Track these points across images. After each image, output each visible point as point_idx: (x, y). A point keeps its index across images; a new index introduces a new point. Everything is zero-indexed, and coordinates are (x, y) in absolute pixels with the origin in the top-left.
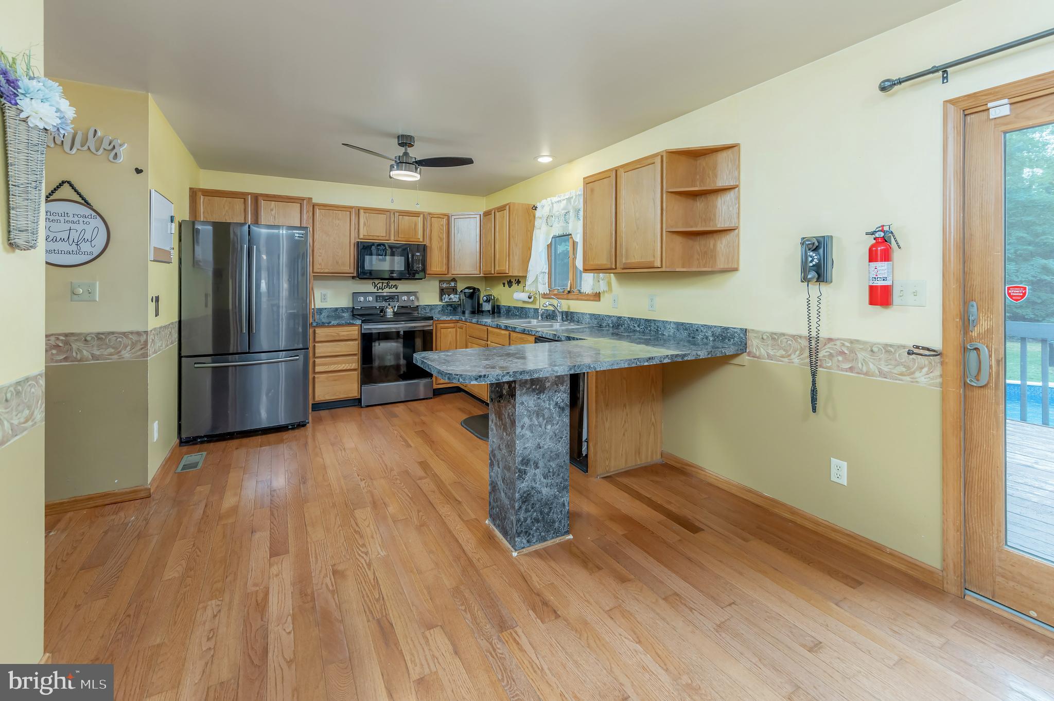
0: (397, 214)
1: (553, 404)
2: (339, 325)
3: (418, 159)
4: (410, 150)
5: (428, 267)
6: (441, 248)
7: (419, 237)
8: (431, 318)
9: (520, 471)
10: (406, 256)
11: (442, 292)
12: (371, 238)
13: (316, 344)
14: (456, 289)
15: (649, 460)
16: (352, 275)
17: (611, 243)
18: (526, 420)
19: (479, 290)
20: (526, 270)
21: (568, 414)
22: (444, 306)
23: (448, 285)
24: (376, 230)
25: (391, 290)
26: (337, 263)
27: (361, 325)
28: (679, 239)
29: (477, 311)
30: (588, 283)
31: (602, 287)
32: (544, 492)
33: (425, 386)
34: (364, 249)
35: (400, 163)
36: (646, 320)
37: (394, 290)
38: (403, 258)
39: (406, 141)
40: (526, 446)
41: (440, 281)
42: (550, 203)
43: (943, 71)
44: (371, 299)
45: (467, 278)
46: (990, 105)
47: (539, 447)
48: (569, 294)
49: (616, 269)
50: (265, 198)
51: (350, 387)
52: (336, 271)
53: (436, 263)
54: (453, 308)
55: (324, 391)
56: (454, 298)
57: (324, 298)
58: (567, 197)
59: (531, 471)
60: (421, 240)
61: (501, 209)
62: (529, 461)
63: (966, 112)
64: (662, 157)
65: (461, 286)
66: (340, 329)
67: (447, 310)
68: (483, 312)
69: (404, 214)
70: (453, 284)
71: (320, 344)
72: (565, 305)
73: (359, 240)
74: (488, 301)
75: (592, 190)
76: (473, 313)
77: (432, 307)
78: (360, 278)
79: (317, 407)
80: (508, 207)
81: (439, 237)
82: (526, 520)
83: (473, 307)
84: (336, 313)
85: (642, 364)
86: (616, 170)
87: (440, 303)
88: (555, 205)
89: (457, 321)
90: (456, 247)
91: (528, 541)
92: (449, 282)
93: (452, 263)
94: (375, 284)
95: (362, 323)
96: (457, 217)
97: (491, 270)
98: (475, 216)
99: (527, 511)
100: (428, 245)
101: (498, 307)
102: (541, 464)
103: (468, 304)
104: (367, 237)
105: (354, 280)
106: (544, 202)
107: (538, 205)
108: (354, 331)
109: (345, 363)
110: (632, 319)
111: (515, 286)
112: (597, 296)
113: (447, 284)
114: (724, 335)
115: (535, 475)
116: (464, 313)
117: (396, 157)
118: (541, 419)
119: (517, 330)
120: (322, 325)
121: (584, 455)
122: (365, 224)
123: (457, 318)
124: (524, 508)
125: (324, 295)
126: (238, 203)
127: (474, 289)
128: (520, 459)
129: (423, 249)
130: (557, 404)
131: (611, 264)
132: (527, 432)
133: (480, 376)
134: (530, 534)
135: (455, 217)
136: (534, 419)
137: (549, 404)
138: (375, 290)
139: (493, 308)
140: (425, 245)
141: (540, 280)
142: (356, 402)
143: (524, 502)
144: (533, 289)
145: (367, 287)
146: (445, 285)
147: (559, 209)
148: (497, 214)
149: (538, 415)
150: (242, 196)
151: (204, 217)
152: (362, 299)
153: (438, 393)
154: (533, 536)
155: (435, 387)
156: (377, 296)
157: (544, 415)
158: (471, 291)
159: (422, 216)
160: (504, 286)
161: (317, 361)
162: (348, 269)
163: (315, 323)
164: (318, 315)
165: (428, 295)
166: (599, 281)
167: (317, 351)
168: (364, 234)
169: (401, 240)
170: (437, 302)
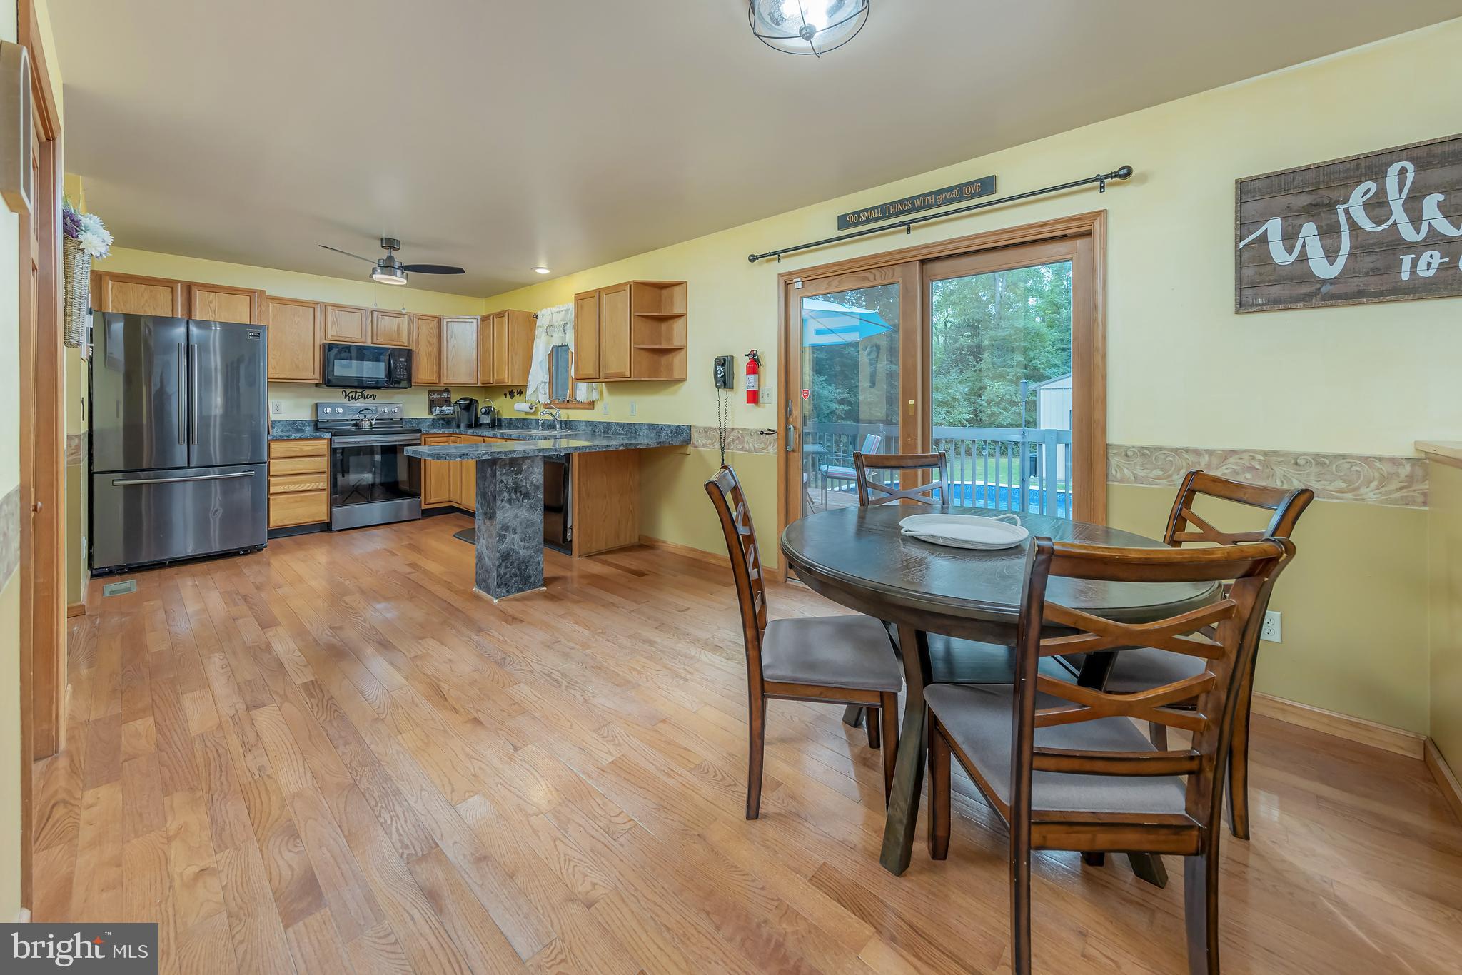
0: (375, 314)
1: (529, 482)
2: (301, 439)
3: (405, 264)
4: (394, 253)
5: (415, 374)
6: (430, 354)
7: (403, 342)
8: (419, 431)
9: (500, 535)
10: (388, 362)
11: (432, 404)
12: (342, 339)
13: (271, 461)
14: (450, 401)
15: (628, 543)
16: (317, 382)
17: (596, 355)
18: (506, 495)
19: (476, 401)
20: (527, 379)
21: (543, 491)
22: (434, 419)
23: (439, 396)
24: (347, 331)
26: (297, 367)
27: (331, 439)
28: (645, 355)
29: (475, 424)
30: (583, 391)
31: (595, 396)
32: (521, 553)
33: (410, 505)
34: (330, 351)
35: (384, 266)
36: (628, 424)
37: (373, 401)
38: (384, 363)
39: (390, 244)
40: (506, 515)
41: (430, 392)
42: (549, 313)
43: (778, 255)
44: (340, 410)
45: (463, 388)
46: (794, 280)
47: (517, 516)
48: (569, 403)
49: (600, 378)
50: (200, 288)
51: (317, 510)
52: (292, 377)
53: (424, 371)
54: (446, 421)
55: (281, 514)
56: (447, 410)
57: (278, 410)
58: (565, 308)
59: (510, 536)
60: (406, 344)
61: (500, 315)
62: (508, 527)
63: (787, 283)
64: (631, 285)
65: (455, 397)
66: (302, 443)
67: (439, 424)
68: (481, 425)
69: (385, 314)
70: (445, 395)
71: (276, 461)
72: (564, 414)
73: (325, 342)
74: (487, 413)
75: (582, 307)
76: (469, 426)
77: (419, 421)
78: (327, 386)
79: (275, 533)
80: (507, 313)
81: (429, 342)
82: (505, 574)
83: (470, 420)
84: (295, 426)
85: (600, 450)
86: (599, 291)
87: (432, 417)
88: (554, 315)
89: (450, 435)
90: (449, 352)
91: (507, 592)
92: (440, 392)
93: (444, 371)
94: (346, 392)
95: (332, 436)
96: (451, 320)
97: (490, 380)
98: (472, 320)
99: (506, 567)
100: (414, 350)
101: (500, 420)
102: (519, 530)
103: (464, 416)
104: (337, 339)
105: (317, 388)
106: (544, 311)
107: (539, 314)
108: (322, 446)
109: (310, 482)
110: (618, 424)
111: (517, 397)
112: (591, 405)
113: (438, 394)
114: (677, 430)
115: (513, 539)
116: (458, 426)
117: (379, 261)
118: (519, 494)
119: (513, 437)
120: (280, 439)
121: (569, 540)
122: (333, 323)
123: (451, 431)
124: (504, 565)
125: (277, 406)
126: (164, 294)
127: (471, 400)
128: (500, 526)
129: (409, 354)
130: (532, 482)
131: (596, 374)
132: (506, 504)
133: (464, 455)
134: (509, 586)
135: (447, 320)
136: (513, 494)
137: (526, 483)
138: (346, 401)
139: (493, 421)
140: (410, 350)
141: (541, 389)
142: (326, 527)
143: (503, 560)
144: (534, 399)
145: (335, 396)
146: (435, 396)
147: (558, 320)
148: (496, 320)
149: (516, 492)
150: (170, 284)
151: (113, 306)
152: (329, 410)
153: (427, 513)
154: (512, 588)
155: (424, 507)
156: (348, 408)
157: (521, 491)
158: (468, 402)
159: (406, 317)
160: (506, 397)
161: (272, 479)
162: (311, 375)
163: (270, 438)
164: (273, 427)
165: (414, 407)
166: (590, 390)
167: (272, 468)
168: (333, 334)
169: (381, 342)
170: (426, 415)
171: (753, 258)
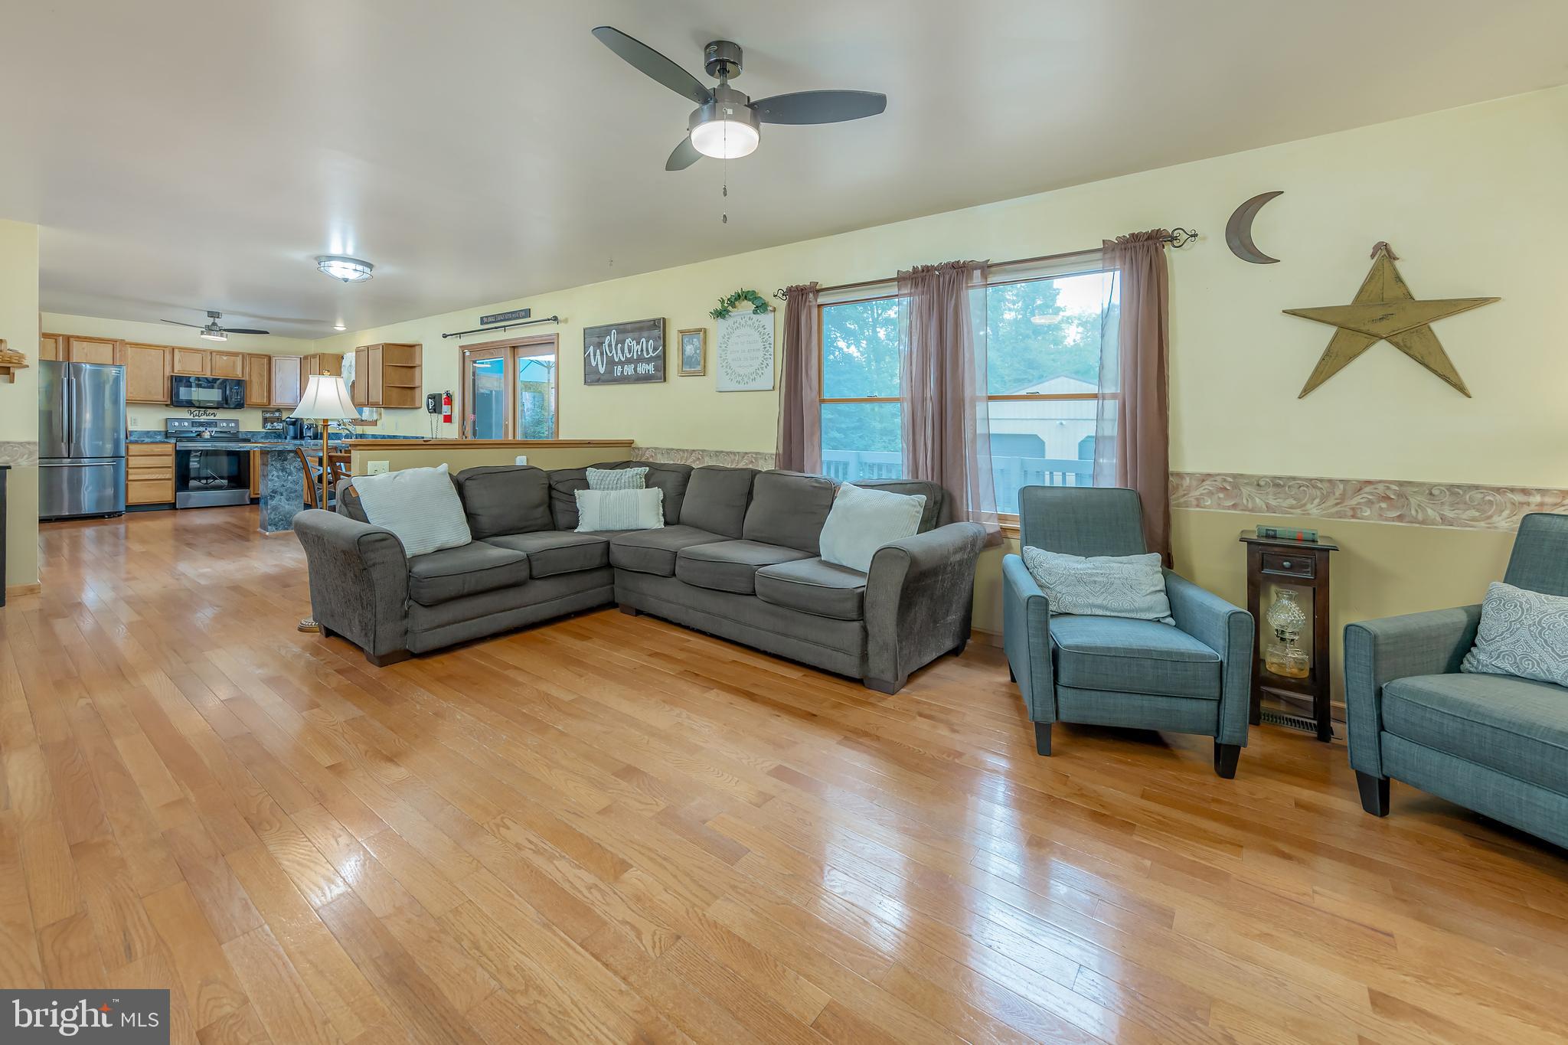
0: (214, 354)
1: (292, 467)
2: (152, 443)
3: (226, 328)
4: (217, 320)
5: (248, 398)
6: (262, 383)
7: (238, 373)
8: (248, 440)
9: (271, 496)
10: (224, 389)
11: (265, 420)
12: (186, 372)
13: (129, 458)
14: (279, 418)
16: (165, 402)
17: (366, 389)
22: (267, 432)
23: (272, 414)
24: (191, 366)
25: (208, 417)
26: (150, 391)
27: (175, 444)
28: (396, 390)
29: (299, 436)
30: (366, 413)
31: (375, 417)
34: (178, 381)
35: (210, 330)
37: (212, 417)
38: (220, 390)
39: (212, 314)
40: (275, 485)
41: (263, 412)
43: (460, 335)
44: (186, 424)
46: (466, 351)
47: (283, 486)
51: (166, 493)
52: (148, 398)
53: (256, 395)
54: (275, 433)
55: (138, 494)
56: (277, 425)
57: (135, 422)
59: (278, 497)
60: (240, 376)
61: (314, 356)
63: (463, 352)
64: (382, 346)
65: (284, 416)
66: (153, 446)
67: (271, 436)
68: (305, 437)
69: (222, 354)
70: (277, 414)
71: (133, 458)
73: (172, 373)
74: (309, 429)
75: (359, 356)
76: (295, 438)
77: (254, 432)
78: (174, 405)
79: (131, 508)
80: (318, 356)
81: (259, 374)
83: (296, 434)
84: (149, 434)
86: (367, 347)
87: (263, 429)
90: (277, 382)
92: (272, 411)
93: (273, 395)
94: (191, 411)
95: (176, 442)
96: (279, 358)
98: (296, 359)
100: (247, 380)
102: (284, 494)
103: (291, 430)
104: (182, 372)
105: (168, 407)
106: (347, 355)
108: (169, 448)
109: (159, 474)
113: (270, 413)
115: (280, 499)
116: (286, 438)
117: (205, 326)
120: (136, 442)
122: (180, 361)
125: (135, 419)
127: (297, 418)
129: (243, 383)
130: (295, 467)
134: (277, 526)
135: (276, 358)
137: (290, 467)
138: (191, 417)
139: (315, 434)
140: (244, 380)
142: (173, 506)
145: (184, 414)
146: (268, 415)
148: (312, 360)
149: (282, 472)
152: (176, 423)
153: (255, 501)
155: (253, 496)
156: (193, 422)
158: (295, 420)
159: (241, 356)
161: (130, 471)
162: (160, 398)
163: (127, 441)
164: (131, 435)
165: (250, 422)
166: (371, 413)
167: (130, 462)
168: (178, 369)
169: (219, 374)
170: (260, 429)
171: (445, 336)
